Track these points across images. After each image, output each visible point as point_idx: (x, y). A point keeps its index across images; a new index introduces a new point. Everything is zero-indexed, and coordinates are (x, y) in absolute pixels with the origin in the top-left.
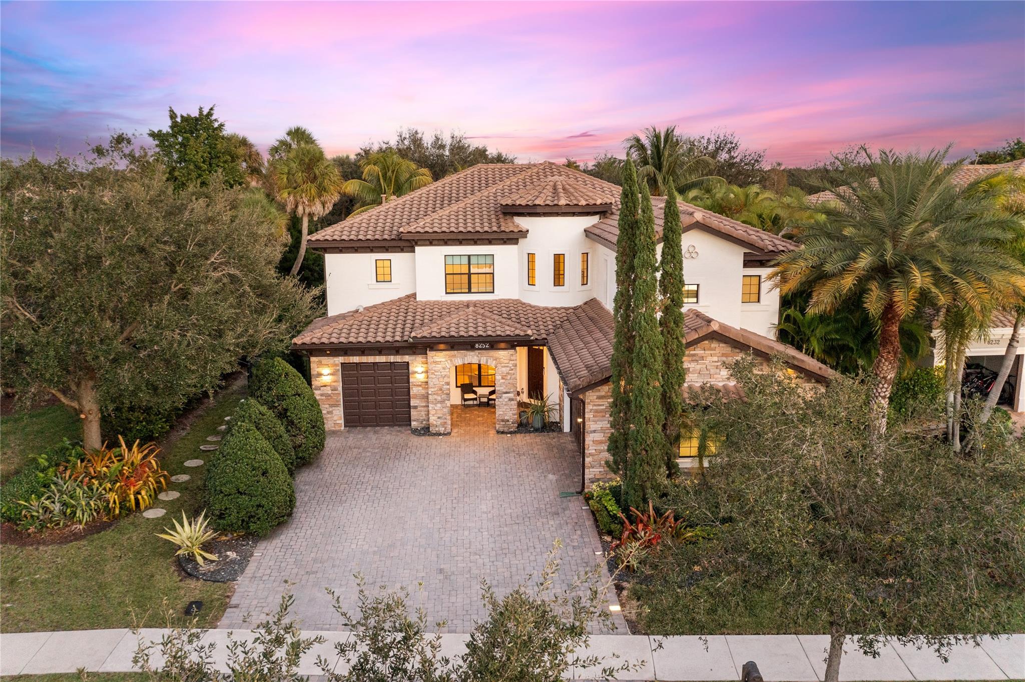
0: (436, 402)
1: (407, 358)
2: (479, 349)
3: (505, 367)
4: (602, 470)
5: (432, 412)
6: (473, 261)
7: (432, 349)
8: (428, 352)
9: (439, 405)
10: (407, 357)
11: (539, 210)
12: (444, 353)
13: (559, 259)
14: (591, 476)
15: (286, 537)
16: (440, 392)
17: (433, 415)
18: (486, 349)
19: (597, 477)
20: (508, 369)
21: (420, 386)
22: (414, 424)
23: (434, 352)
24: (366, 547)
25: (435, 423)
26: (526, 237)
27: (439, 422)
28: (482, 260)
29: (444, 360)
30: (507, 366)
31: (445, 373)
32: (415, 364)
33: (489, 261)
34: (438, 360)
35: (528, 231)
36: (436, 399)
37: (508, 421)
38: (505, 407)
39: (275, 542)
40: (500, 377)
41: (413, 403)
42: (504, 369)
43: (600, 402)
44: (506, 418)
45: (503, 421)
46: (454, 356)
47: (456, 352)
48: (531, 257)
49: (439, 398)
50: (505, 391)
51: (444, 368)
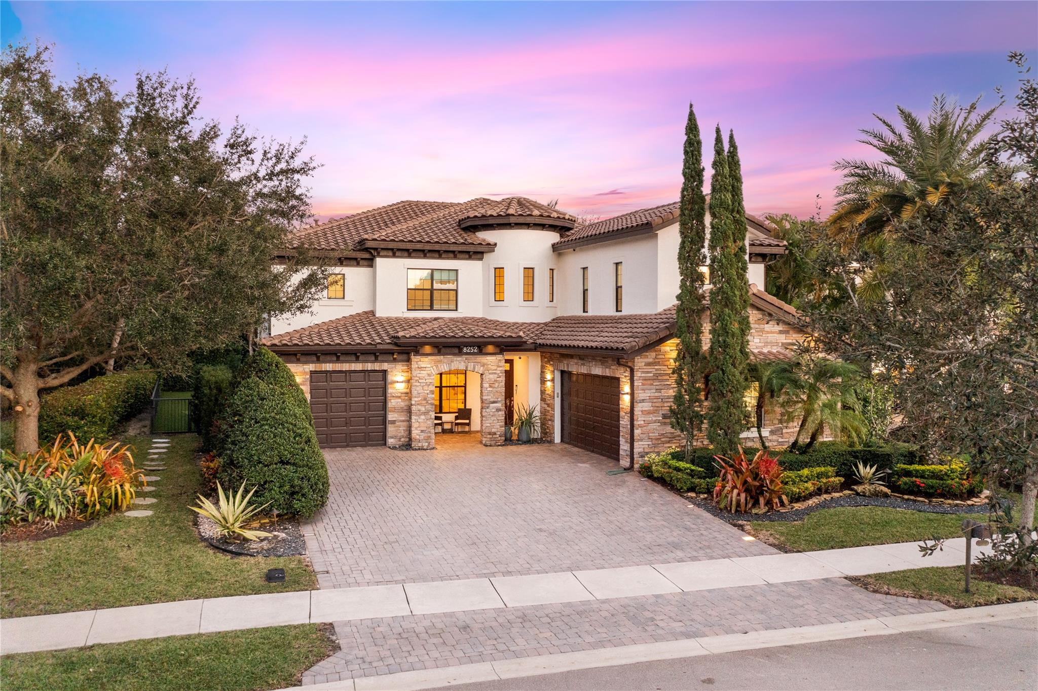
0: (421, 413)
1: (385, 366)
2: (467, 354)
3: (493, 373)
4: (650, 443)
5: (415, 425)
6: (437, 276)
7: (417, 353)
8: (412, 357)
9: (423, 417)
10: (386, 364)
11: (512, 220)
12: (430, 358)
13: (529, 272)
14: (641, 450)
16: (425, 402)
17: (416, 428)
18: (474, 354)
19: (646, 450)
20: (496, 376)
21: (399, 397)
22: (391, 441)
23: (419, 357)
25: (418, 437)
26: (494, 251)
27: (423, 435)
28: (445, 276)
29: (429, 366)
30: (495, 373)
31: (430, 381)
32: (395, 373)
33: (452, 276)
34: (423, 366)
35: (495, 244)
36: (419, 410)
37: (495, 434)
38: (493, 419)
40: (488, 385)
41: (391, 417)
42: (491, 376)
43: (649, 369)
44: (493, 430)
45: (490, 434)
46: (440, 361)
47: (442, 357)
48: (499, 272)
49: (423, 409)
50: (492, 400)
51: (429, 375)
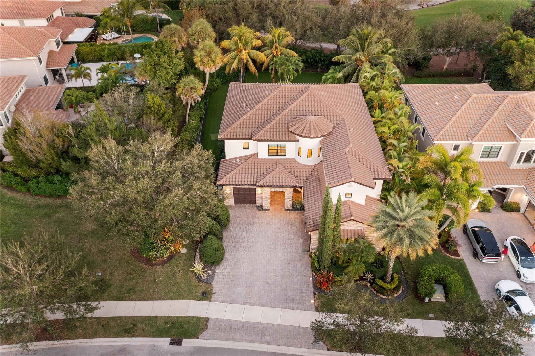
9: (266, 201)
13: (310, 151)
15: (224, 263)
17: (264, 203)
22: (257, 205)
24: (246, 271)
25: (264, 206)
30: (289, 192)
32: (258, 190)
33: (284, 146)
34: (266, 189)
35: (299, 140)
37: (289, 207)
38: (288, 203)
39: (221, 266)
40: (287, 195)
41: (257, 198)
46: (271, 189)
48: (300, 148)
50: (288, 198)
51: (268, 192)
